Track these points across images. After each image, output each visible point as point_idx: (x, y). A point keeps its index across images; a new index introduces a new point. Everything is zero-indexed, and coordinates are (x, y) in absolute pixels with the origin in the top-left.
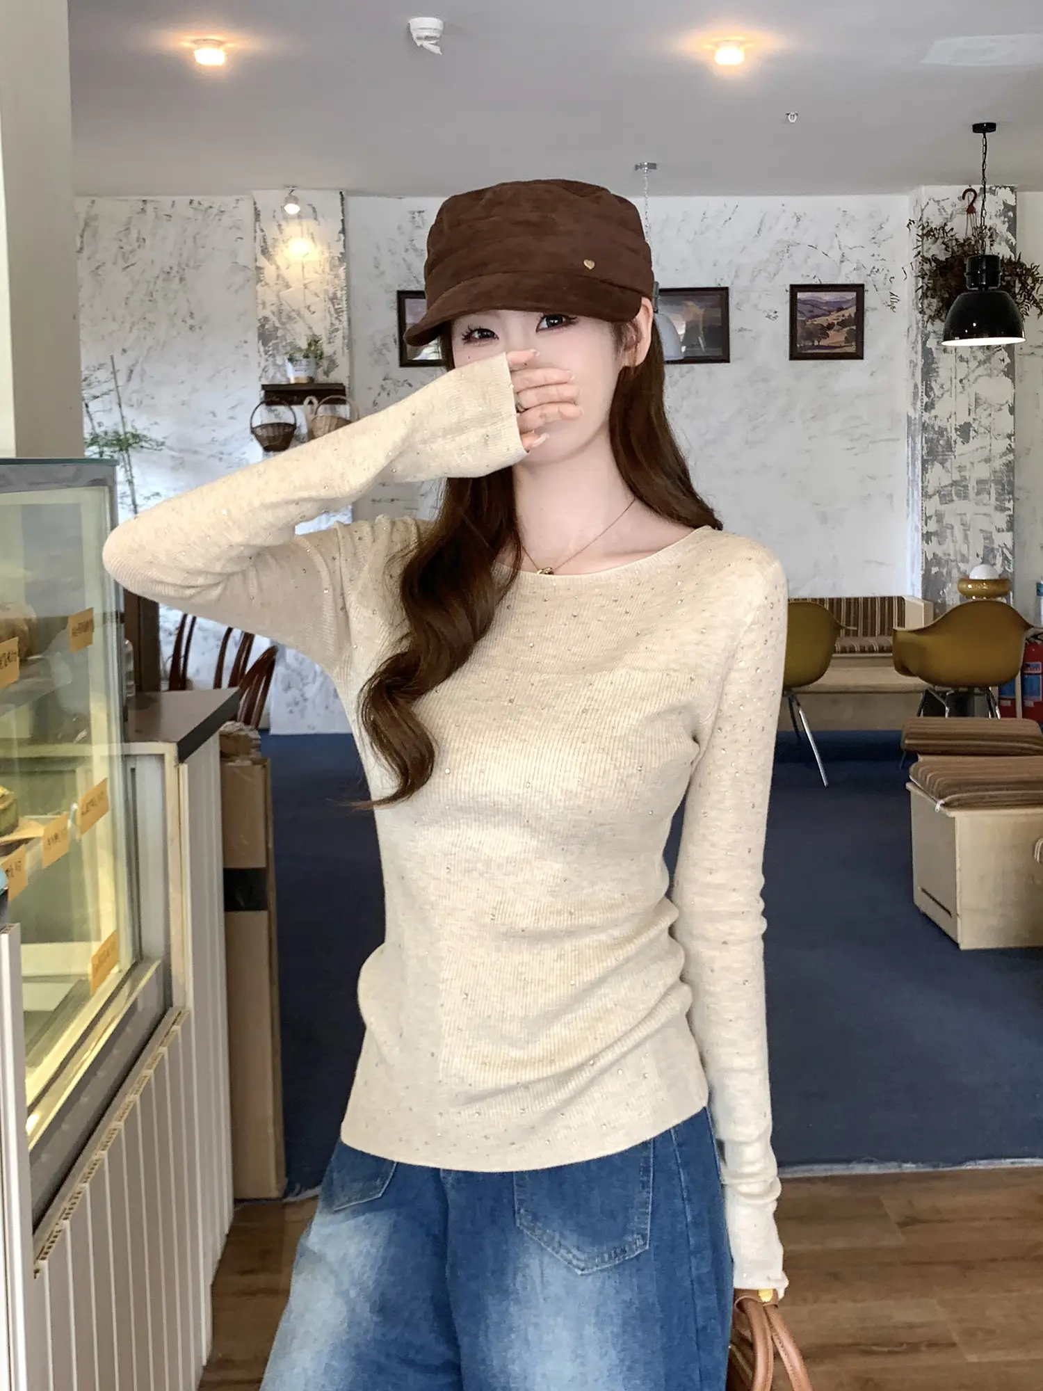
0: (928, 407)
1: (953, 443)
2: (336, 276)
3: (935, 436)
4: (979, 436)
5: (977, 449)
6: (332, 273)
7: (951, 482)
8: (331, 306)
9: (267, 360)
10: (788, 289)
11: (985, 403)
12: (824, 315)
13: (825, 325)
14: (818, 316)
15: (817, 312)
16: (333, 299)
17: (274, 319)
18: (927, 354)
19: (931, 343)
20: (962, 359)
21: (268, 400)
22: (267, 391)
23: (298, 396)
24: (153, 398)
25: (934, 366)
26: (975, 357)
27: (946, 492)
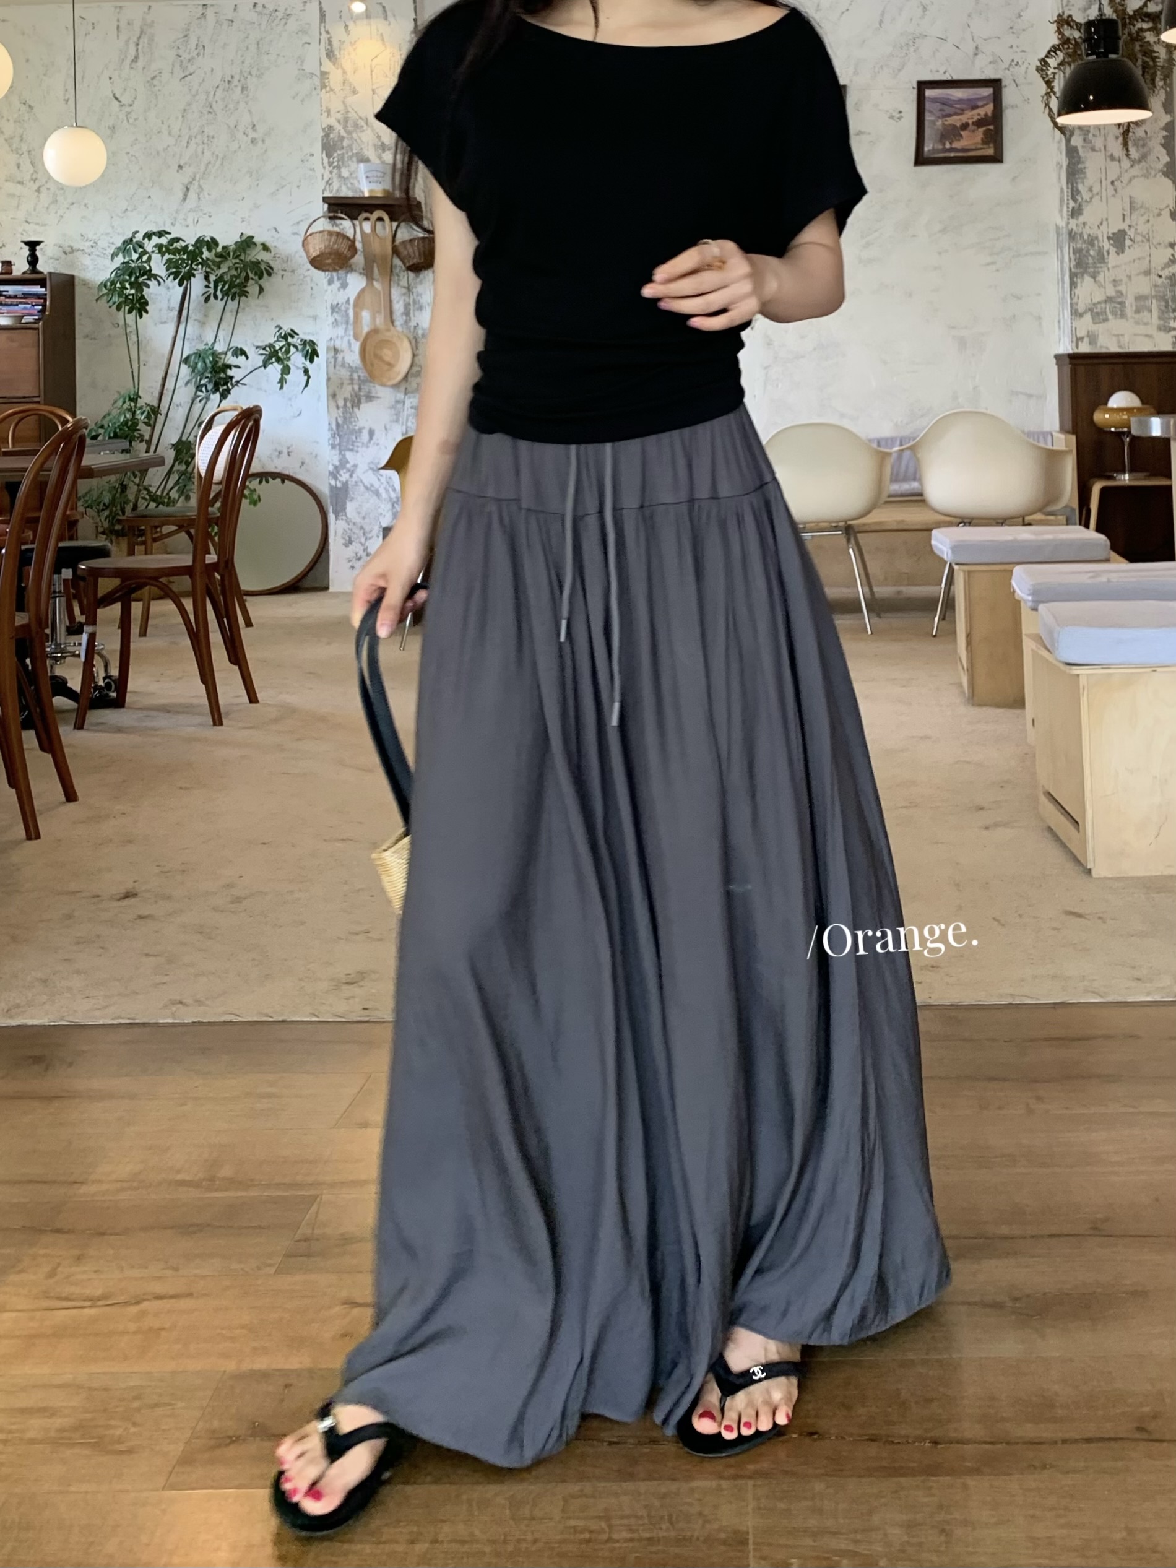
0: (1075, 213)
1: (1105, 254)
3: (1084, 246)
4: (1136, 246)
5: (1134, 261)
7: (1104, 298)
9: (331, 172)
10: (915, 85)
11: (1141, 207)
12: (956, 114)
13: (958, 125)
14: (949, 115)
15: (948, 110)
17: (339, 127)
18: (1072, 152)
19: (1077, 141)
20: (1112, 158)
21: (332, 214)
22: (330, 205)
23: (366, 211)
24: (210, 216)
25: (1080, 166)
26: (1128, 155)
27: (1099, 310)
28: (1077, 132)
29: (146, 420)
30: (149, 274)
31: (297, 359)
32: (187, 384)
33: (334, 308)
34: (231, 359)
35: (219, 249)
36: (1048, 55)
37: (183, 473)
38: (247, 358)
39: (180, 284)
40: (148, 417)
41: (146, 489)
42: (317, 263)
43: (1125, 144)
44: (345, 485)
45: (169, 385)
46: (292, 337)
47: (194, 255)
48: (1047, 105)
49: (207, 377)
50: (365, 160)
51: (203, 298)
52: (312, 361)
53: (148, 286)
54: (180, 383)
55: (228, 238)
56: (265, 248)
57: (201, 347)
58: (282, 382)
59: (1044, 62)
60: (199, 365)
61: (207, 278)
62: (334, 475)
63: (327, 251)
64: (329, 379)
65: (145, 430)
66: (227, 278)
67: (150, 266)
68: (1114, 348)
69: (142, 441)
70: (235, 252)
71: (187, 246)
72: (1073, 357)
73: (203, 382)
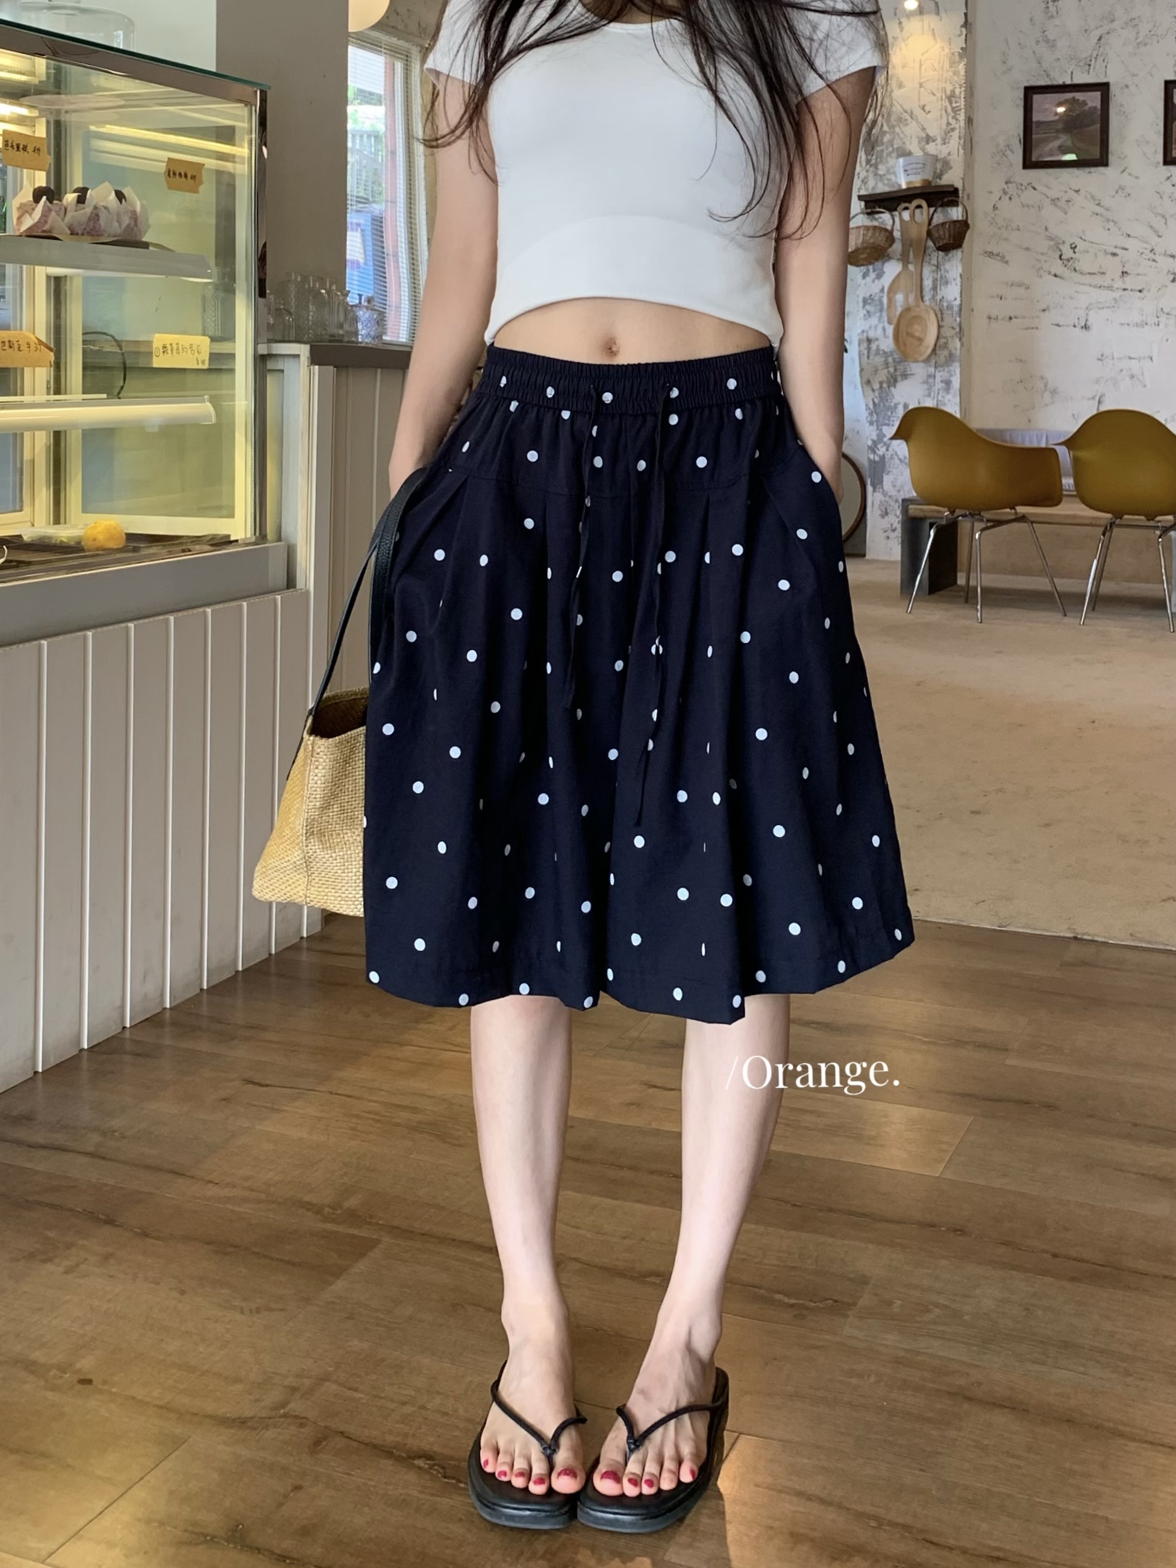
2: (955, 73)
6: (953, 69)
8: (947, 104)
16: (951, 97)
22: (866, 201)
23: (905, 202)
33: (867, 300)
44: (883, 458)
50: (905, 154)
62: (873, 449)
63: (866, 245)
64: (862, 368)
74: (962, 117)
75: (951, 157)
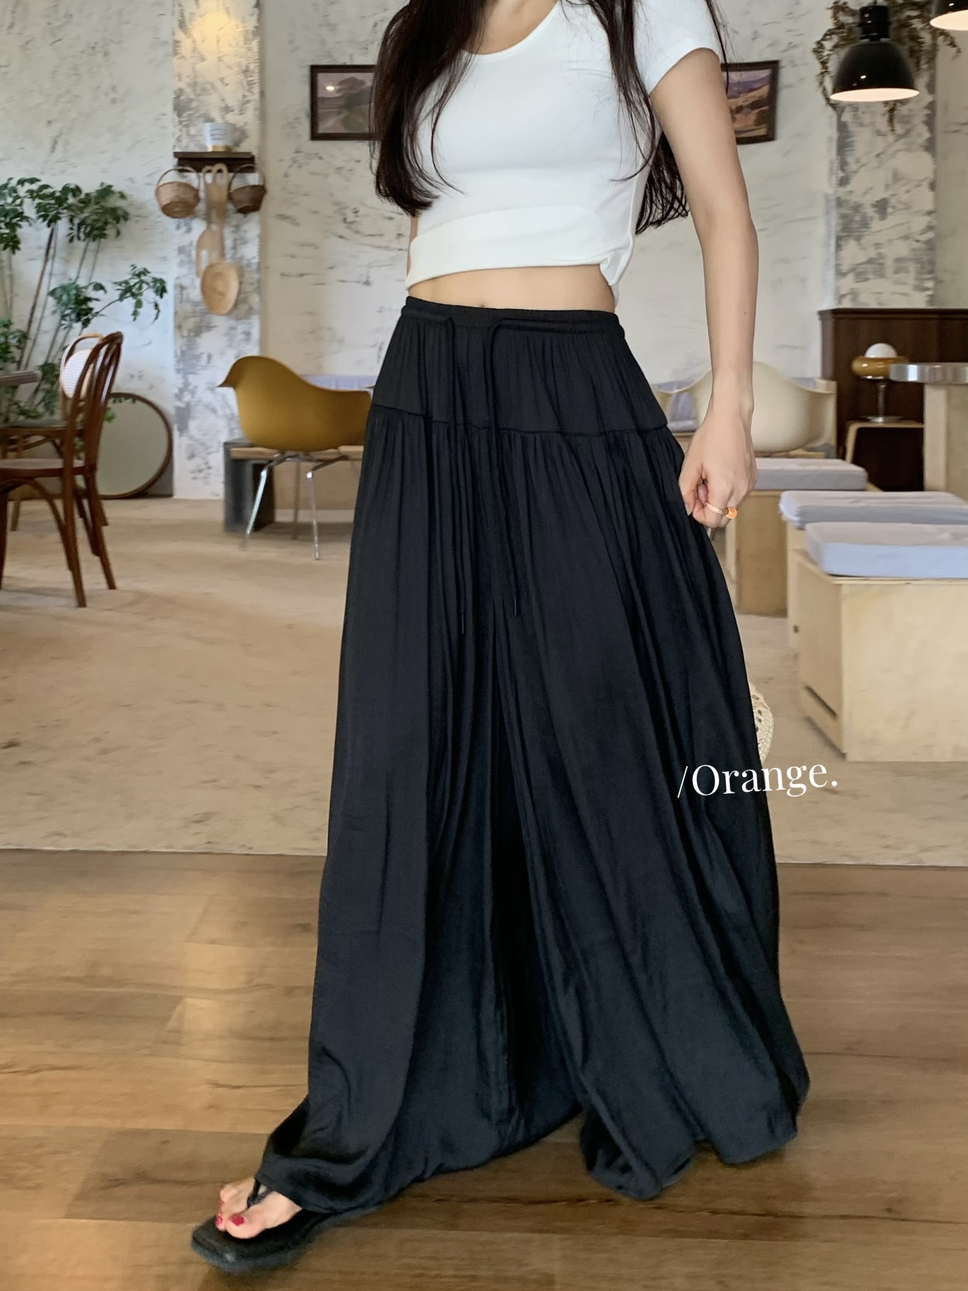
0: (843, 182)
1: (869, 219)
2: (249, 49)
3: (850, 212)
4: (897, 213)
5: (895, 226)
6: (247, 46)
7: (866, 259)
8: (243, 78)
9: (181, 130)
11: (903, 178)
16: (246, 71)
17: (188, 91)
18: (842, 127)
19: (847, 117)
20: (879, 133)
21: (180, 168)
22: (180, 159)
23: (209, 164)
24: (75, 167)
25: (849, 140)
26: (893, 130)
27: (860, 270)
28: (848, 109)
29: (17, 344)
30: (21, 216)
31: (149, 295)
32: (54, 312)
33: (181, 250)
34: (91, 293)
35: (82, 196)
36: (824, 39)
37: (48, 391)
38: (106, 292)
39: (49, 225)
40: (19, 341)
41: (16, 404)
42: (167, 210)
43: (891, 121)
45: (38, 314)
46: (145, 275)
47: (60, 201)
48: (821, 83)
49: (71, 308)
50: (210, 120)
51: (68, 239)
52: (161, 296)
53: (20, 226)
54: (48, 312)
55: (90, 186)
56: (122, 196)
57: (66, 282)
58: (135, 314)
59: (820, 44)
60: (65, 298)
61: (71, 221)
62: (179, 397)
63: (177, 200)
64: (176, 313)
65: (16, 353)
66: (89, 221)
67: (22, 209)
68: (873, 305)
69: (13, 362)
70: (96, 198)
71: (54, 193)
72: (836, 312)
73: (68, 312)
74: (256, 89)
75: (247, 127)
